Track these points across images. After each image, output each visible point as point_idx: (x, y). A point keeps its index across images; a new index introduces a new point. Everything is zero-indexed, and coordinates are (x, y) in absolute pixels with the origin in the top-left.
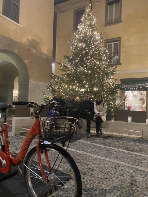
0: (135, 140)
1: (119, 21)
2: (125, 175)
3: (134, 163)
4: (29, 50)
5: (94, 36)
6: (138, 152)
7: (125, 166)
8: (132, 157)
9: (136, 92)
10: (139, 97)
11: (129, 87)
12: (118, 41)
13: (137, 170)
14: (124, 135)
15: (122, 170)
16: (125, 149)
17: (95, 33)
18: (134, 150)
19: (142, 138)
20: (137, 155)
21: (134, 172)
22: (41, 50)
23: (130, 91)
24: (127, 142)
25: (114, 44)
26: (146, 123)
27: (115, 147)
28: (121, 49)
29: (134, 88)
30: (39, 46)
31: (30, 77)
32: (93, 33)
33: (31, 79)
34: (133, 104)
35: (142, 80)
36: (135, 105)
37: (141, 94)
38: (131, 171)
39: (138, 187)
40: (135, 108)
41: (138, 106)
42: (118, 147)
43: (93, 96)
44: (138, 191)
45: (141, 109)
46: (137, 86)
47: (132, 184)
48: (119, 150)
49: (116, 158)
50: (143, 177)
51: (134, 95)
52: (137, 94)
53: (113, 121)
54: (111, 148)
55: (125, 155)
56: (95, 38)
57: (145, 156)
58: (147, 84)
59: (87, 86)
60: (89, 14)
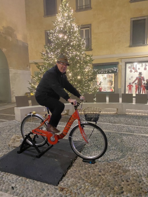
0: (113, 116)
1: (88, 7)
2: (116, 138)
3: (118, 131)
4: (6, 38)
5: (72, 27)
6: (118, 123)
7: (114, 133)
8: (116, 127)
9: (105, 75)
10: (108, 79)
11: (100, 71)
12: (89, 27)
13: (122, 134)
14: (104, 112)
15: (113, 135)
16: (109, 123)
17: (73, 25)
18: (115, 123)
19: (116, 113)
20: (118, 125)
21: (120, 135)
22: (17, 37)
23: (101, 75)
24: (108, 117)
25: (85, 30)
26: (119, 102)
27: (102, 122)
28: (92, 35)
29: (105, 72)
30: (15, 33)
31: (9, 65)
32: (71, 25)
33: (11, 68)
34: (103, 86)
35: (111, 65)
36: (105, 86)
37: (110, 76)
38: (118, 135)
39: (125, 142)
40: (105, 88)
41: (108, 87)
42: (104, 121)
44: (126, 144)
45: (110, 89)
46: (107, 70)
47: (121, 141)
48: (105, 123)
50: (126, 137)
51: (104, 78)
52: (106, 77)
53: (95, 103)
54: (100, 123)
55: (111, 126)
56: (73, 29)
57: (123, 125)
58: (115, 68)
59: (70, 75)
60: (66, 4)
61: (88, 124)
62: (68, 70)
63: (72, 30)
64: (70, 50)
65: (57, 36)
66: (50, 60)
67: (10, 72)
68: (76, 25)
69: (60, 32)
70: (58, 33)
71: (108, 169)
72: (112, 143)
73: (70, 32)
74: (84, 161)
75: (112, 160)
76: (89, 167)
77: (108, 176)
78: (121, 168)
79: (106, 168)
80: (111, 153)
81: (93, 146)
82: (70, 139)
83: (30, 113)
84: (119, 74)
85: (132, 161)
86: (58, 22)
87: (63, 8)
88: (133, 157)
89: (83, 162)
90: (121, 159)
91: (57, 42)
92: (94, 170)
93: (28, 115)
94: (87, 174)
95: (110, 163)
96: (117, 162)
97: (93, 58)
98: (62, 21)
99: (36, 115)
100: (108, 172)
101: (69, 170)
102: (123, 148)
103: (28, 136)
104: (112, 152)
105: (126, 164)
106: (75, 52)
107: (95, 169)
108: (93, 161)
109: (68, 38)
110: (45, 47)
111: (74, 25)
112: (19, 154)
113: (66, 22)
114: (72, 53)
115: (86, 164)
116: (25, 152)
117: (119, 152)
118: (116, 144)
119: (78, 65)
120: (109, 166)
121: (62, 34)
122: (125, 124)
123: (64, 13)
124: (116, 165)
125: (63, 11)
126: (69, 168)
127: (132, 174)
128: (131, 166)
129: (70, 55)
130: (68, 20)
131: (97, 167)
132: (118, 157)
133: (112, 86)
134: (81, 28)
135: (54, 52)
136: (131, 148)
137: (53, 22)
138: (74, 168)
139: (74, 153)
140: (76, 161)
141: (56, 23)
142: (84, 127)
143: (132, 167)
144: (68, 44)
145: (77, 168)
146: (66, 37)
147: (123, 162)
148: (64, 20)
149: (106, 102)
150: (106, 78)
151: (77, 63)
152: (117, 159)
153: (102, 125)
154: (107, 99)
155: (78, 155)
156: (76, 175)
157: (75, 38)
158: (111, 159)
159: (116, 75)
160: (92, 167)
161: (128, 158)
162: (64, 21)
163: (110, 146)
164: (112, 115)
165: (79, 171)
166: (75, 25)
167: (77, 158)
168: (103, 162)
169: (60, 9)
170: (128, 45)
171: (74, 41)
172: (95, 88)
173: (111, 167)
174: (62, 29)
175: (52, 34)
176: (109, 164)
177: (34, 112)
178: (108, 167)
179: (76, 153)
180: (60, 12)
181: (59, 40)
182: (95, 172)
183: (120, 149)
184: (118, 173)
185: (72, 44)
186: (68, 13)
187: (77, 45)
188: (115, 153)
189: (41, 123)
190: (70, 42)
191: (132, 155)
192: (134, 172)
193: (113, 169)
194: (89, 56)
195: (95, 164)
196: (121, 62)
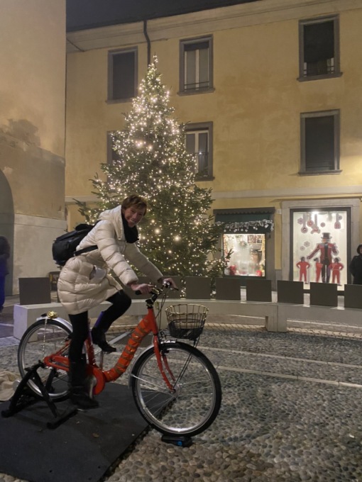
0: (255, 334)
1: (207, 87)
2: (253, 386)
3: (262, 369)
4: (14, 145)
5: (167, 127)
6: (264, 352)
7: (251, 374)
8: (257, 360)
9: (245, 237)
10: (250, 246)
11: (231, 227)
12: (207, 129)
13: (268, 377)
14: (234, 325)
15: (248, 380)
16: (243, 350)
18: (257, 350)
19: (265, 329)
20: (265, 357)
21: (265, 380)
22: (39, 144)
23: (233, 235)
24: (242, 337)
25: (199, 134)
26: (271, 301)
27: (226, 347)
28: (215, 147)
29: (242, 230)
30: (36, 134)
31: (15, 207)
32: (165, 122)
33: (18, 212)
34: (239, 262)
35: (256, 213)
36: (243, 262)
37: (255, 239)
38: (261, 380)
39: (275, 398)
40: (244, 268)
41: (251, 266)
42: (232, 347)
43: (170, 252)
44: (276, 402)
45: (255, 271)
46: (247, 225)
47: (265, 395)
48: (233, 351)
49: (233, 364)
50: (279, 385)
51: (241, 243)
52: (246, 241)
53: (213, 300)
54: (220, 350)
55: (246, 358)
56: (169, 131)
57: (276, 357)
58: (267, 221)
59: (157, 231)
60: (155, 78)
61: (178, 344)
62: (153, 221)
63: (165, 133)
64: (158, 176)
65: (131, 143)
66: (113, 197)
67: (15, 222)
68: (174, 122)
69: (139, 135)
70: (133, 139)
71: (222, 460)
72: (243, 399)
73: (160, 137)
74: (165, 438)
75: (236, 439)
76: (176, 454)
77: (217, 477)
78: (252, 459)
79: (216, 458)
80: (236, 423)
81: (194, 404)
82: (133, 382)
83: (45, 315)
84: (276, 235)
85: (282, 444)
86: (135, 114)
87: (147, 87)
88: (287, 435)
89: (161, 443)
90: (258, 438)
91: (131, 157)
92: (186, 461)
93: (38, 319)
94: (167, 472)
95: (229, 445)
96: (246, 446)
97: (213, 196)
98: (143, 112)
99: (55, 319)
100: (219, 468)
101: (124, 462)
102: (267, 411)
103: (32, 373)
104: (238, 420)
105: (266, 450)
106: (170, 180)
107: (188, 459)
108: (186, 440)
109: (155, 149)
110: (102, 168)
111: (170, 122)
112: (5, 419)
113: (152, 116)
114: (164, 183)
115: (168, 447)
116: (23, 413)
117: (255, 422)
118: (251, 402)
119: (176, 210)
120: (224, 453)
121: (144, 140)
122: (282, 355)
123: (150, 96)
124: (244, 452)
125: (147, 93)
126: (124, 456)
127: (279, 473)
128: (278, 456)
129: (159, 187)
130: (158, 111)
131: (195, 456)
132: (250, 431)
133: (260, 264)
134: (187, 130)
135: (122, 179)
136: (287, 412)
137: (124, 114)
138: (136, 456)
139: (141, 417)
140: (145, 439)
141: (130, 116)
142: (168, 352)
143: (282, 457)
144: (156, 164)
145: (144, 456)
146: (150, 148)
147: (260, 445)
148: (149, 112)
149: (239, 299)
150: (246, 244)
151: (175, 206)
152: (248, 436)
153: (224, 355)
154: (243, 293)
155: (152, 422)
156: (140, 473)
157: (171, 151)
158: (232, 436)
159: (270, 237)
160: (184, 454)
161: (275, 436)
162: (149, 114)
163: (236, 406)
164: (253, 331)
165: (149, 464)
166: (172, 123)
167: (149, 432)
168: (213, 443)
169: (141, 88)
170: (296, 169)
171: (170, 156)
172: (216, 266)
173: (228, 457)
174: (142, 129)
175: (121, 141)
176: (225, 449)
177: (52, 313)
178: (222, 457)
179: (145, 418)
180: (142, 93)
181: (135, 154)
182: (187, 466)
183: (259, 414)
184: (245, 470)
185: (164, 163)
186: (158, 97)
187: (175, 166)
188: (244, 423)
189: (67, 340)
190: (160, 160)
191: (284, 429)
192: (283, 469)
193: (232, 461)
194: (203, 191)
195: (191, 448)
196: (281, 208)
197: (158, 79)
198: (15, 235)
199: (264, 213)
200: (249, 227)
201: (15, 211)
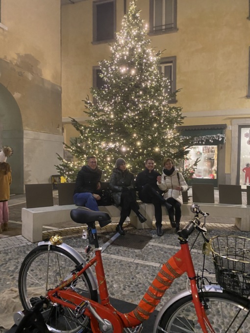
0: (231, 233)
1: (172, 28)
4: (21, 74)
5: (145, 56)
10: (205, 155)
17: (147, 52)
19: (236, 227)
22: (41, 75)
26: (241, 204)
33: (26, 128)
36: (198, 168)
37: (209, 150)
41: (205, 170)
46: (205, 138)
51: (197, 152)
52: (202, 152)
58: (221, 135)
59: (139, 144)
60: (135, 14)
62: (135, 135)
63: (144, 61)
64: (139, 97)
65: (116, 70)
66: (101, 115)
67: (25, 136)
68: (152, 50)
69: (122, 62)
70: (118, 65)
73: (140, 64)
84: (227, 146)
86: (119, 45)
87: (129, 21)
91: (116, 81)
93: (40, 244)
106: (150, 100)
109: (137, 73)
110: (92, 92)
111: (149, 51)
113: (133, 46)
114: (144, 103)
119: (155, 125)
121: (126, 67)
123: (131, 30)
125: (129, 26)
129: (141, 106)
130: (138, 42)
135: (109, 101)
141: (114, 47)
144: (138, 86)
146: (133, 72)
150: (201, 154)
151: (154, 122)
157: (150, 75)
159: (222, 148)
162: (131, 44)
164: (227, 230)
169: (124, 23)
170: (245, 93)
174: (125, 57)
175: (107, 68)
177: (56, 238)
181: (119, 79)
185: (144, 86)
186: (138, 30)
187: (154, 88)
189: (74, 273)
190: (141, 82)
194: (175, 109)
196: (231, 125)
197: (138, 15)
198: (24, 147)
199: (218, 129)
200: (206, 140)
201: (24, 128)
